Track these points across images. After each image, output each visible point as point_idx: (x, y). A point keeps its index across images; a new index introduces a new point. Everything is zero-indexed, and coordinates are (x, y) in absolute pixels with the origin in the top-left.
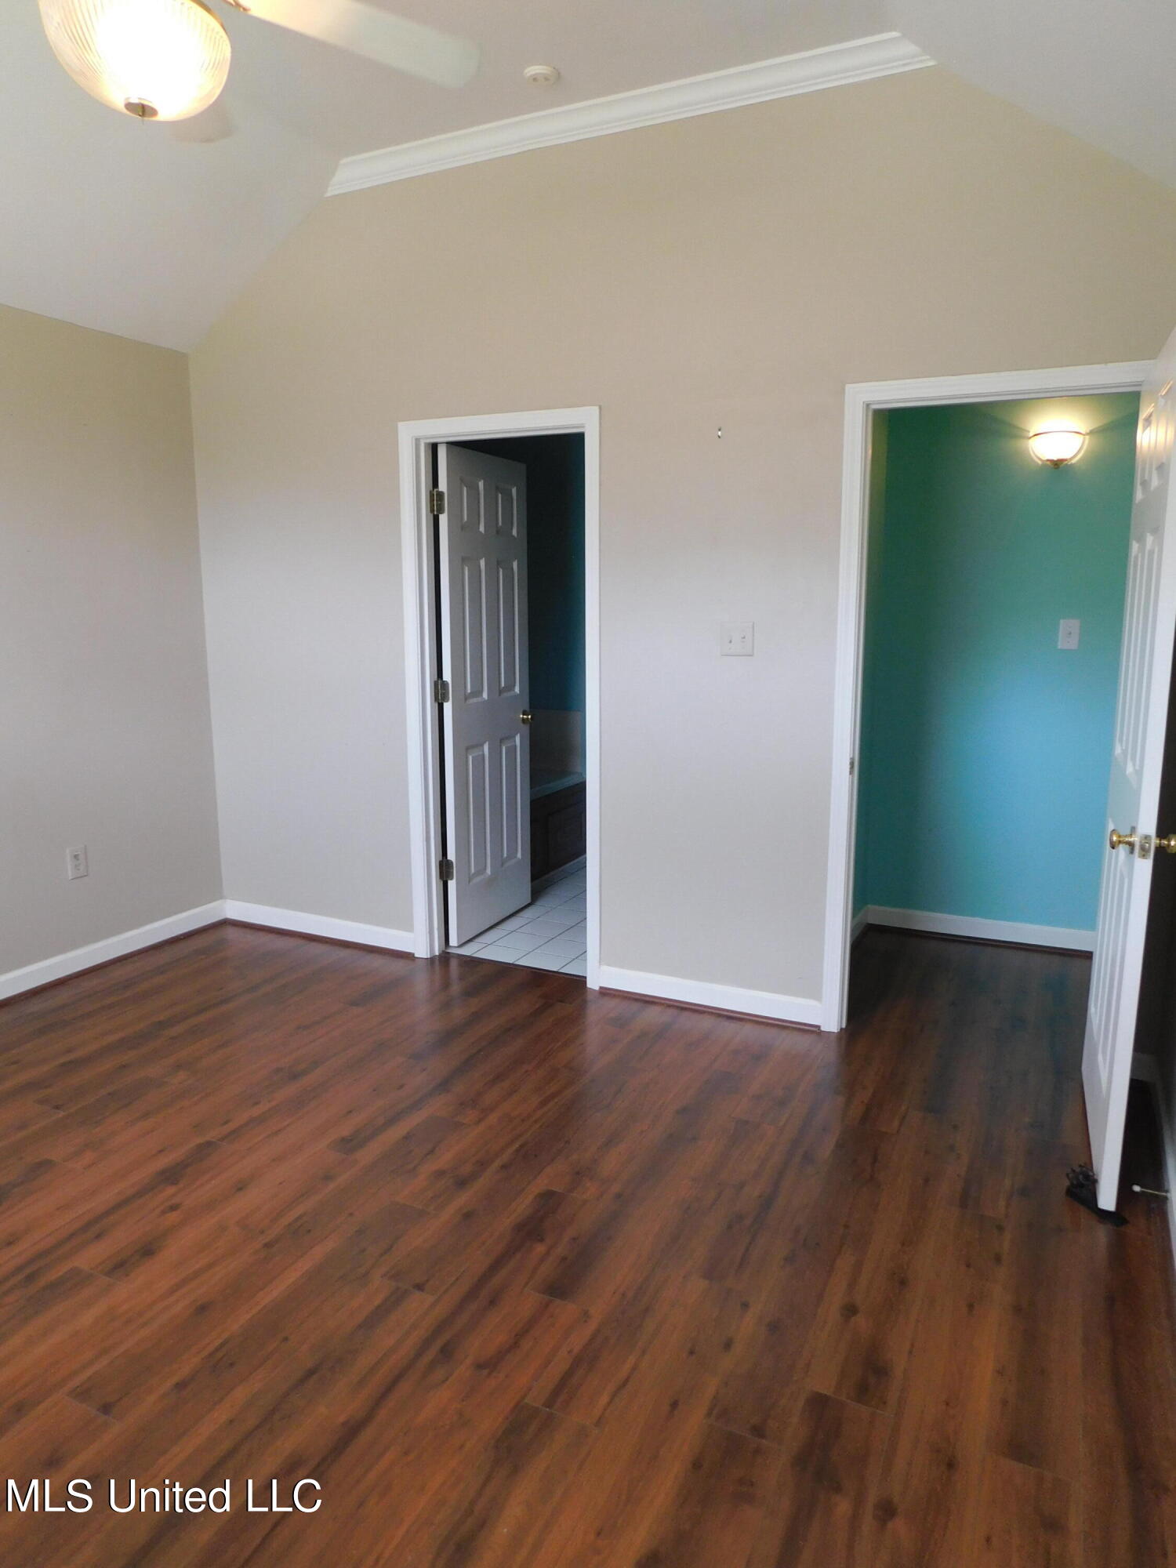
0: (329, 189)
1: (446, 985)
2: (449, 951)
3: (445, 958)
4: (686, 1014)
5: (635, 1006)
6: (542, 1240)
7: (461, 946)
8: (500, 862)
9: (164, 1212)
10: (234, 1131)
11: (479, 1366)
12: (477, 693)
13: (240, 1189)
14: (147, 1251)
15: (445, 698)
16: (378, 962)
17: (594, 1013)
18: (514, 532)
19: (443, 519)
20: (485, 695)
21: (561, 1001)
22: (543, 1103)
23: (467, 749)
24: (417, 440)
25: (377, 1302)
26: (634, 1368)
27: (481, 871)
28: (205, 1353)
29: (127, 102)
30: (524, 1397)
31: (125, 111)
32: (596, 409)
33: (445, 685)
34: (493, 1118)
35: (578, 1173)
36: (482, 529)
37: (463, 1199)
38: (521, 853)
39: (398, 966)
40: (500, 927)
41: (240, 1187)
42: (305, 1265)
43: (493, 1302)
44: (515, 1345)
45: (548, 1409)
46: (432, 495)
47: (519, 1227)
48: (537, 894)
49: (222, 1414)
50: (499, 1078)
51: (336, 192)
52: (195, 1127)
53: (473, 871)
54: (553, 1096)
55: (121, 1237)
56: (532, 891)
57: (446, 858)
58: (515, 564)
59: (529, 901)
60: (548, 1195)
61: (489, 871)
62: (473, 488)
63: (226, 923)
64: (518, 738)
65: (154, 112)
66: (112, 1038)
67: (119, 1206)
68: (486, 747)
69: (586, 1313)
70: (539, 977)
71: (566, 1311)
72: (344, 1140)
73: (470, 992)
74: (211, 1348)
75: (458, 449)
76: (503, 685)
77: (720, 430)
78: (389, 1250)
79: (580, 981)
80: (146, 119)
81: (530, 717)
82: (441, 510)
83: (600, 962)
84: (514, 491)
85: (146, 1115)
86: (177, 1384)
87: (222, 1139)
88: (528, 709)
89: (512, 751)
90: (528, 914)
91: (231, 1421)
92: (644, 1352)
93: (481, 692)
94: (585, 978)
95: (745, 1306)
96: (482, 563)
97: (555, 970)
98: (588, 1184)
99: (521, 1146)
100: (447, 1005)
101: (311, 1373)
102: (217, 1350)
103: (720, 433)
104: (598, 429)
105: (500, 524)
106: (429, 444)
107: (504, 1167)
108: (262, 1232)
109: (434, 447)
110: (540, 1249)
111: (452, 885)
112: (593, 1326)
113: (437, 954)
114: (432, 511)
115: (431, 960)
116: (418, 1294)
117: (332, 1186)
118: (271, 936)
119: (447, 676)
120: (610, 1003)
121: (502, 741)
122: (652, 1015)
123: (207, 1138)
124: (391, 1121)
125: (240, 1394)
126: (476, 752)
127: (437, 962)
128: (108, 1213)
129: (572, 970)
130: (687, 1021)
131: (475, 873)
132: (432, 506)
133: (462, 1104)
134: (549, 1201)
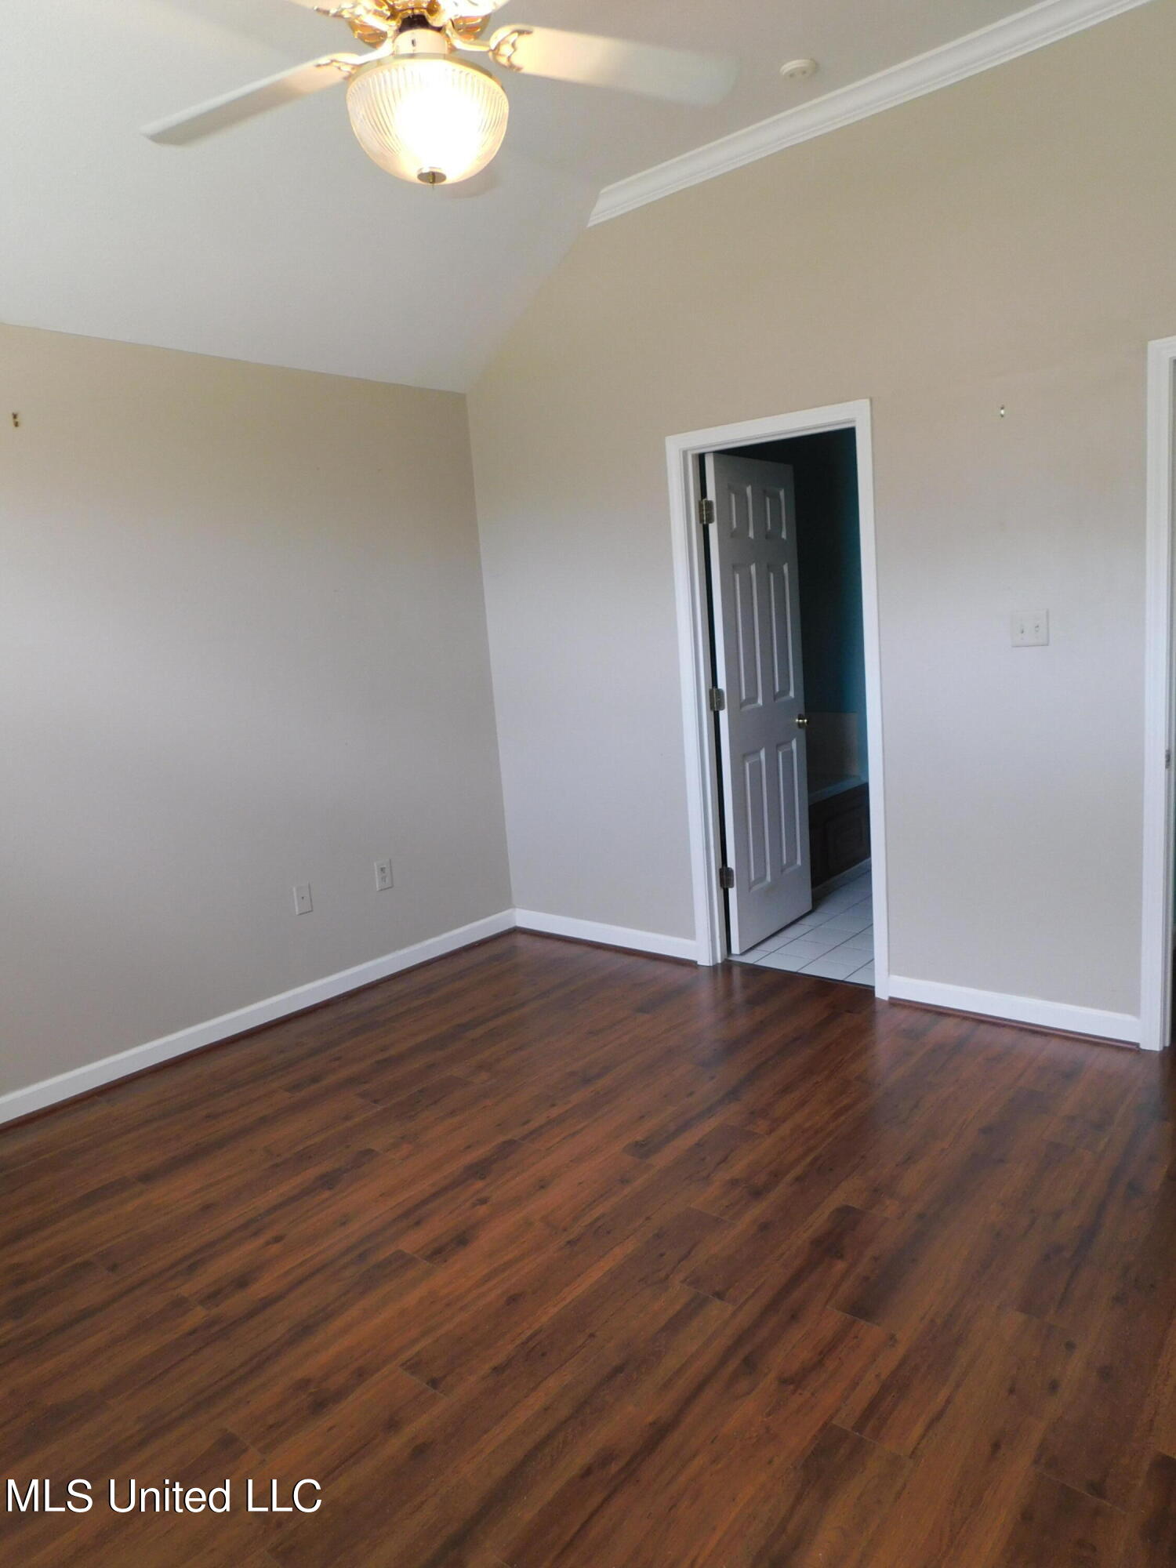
0: (591, 219)
1: (729, 993)
2: (731, 958)
3: (727, 966)
4: (983, 1027)
5: (927, 1018)
6: (841, 1257)
7: (743, 954)
8: (780, 869)
9: (474, 1205)
10: (531, 1133)
11: (784, 1381)
12: (752, 699)
13: (542, 1187)
14: (462, 1239)
15: (721, 706)
16: (662, 969)
17: (884, 1025)
18: (784, 536)
19: (713, 529)
20: (760, 702)
21: (849, 1012)
22: (837, 1115)
23: (744, 756)
24: (685, 453)
25: (678, 1307)
26: (948, 1401)
27: (761, 878)
28: (518, 1342)
29: (419, 173)
30: (832, 1417)
31: (419, 182)
32: (867, 402)
33: (720, 693)
34: (785, 1129)
35: (876, 1190)
36: (751, 534)
37: (757, 1211)
38: (801, 860)
39: (681, 975)
40: (780, 935)
41: (542, 1185)
42: (607, 1264)
43: (794, 1317)
44: (818, 1364)
45: (857, 1434)
46: (701, 506)
47: (816, 1242)
48: (818, 901)
49: (536, 1401)
50: (786, 1089)
51: (596, 222)
52: (499, 1125)
53: (753, 878)
54: (846, 1108)
55: (438, 1226)
56: (813, 898)
57: (726, 865)
58: (786, 568)
59: (809, 908)
60: (845, 1211)
61: (769, 878)
62: (741, 498)
63: (516, 931)
64: (794, 744)
65: (443, 177)
66: (420, 1039)
67: (435, 1195)
68: (763, 754)
69: (892, 1337)
70: (824, 986)
71: (872, 1333)
72: (637, 1145)
73: (753, 1002)
74: (524, 1337)
75: (725, 457)
76: (777, 690)
77: (1002, 408)
78: (686, 1256)
79: (868, 992)
80: (435, 184)
81: (806, 721)
82: (710, 519)
83: (889, 970)
84: (782, 494)
85: (453, 1113)
86: (495, 1368)
87: (524, 1138)
88: (803, 713)
89: (788, 756)
90: (808, 922)
91: (546, 1409)
92: (958, 1385)
93: (755, 699)
94: (873, 987)
95: (1070, 1346)
96: (753, 568)
97: (841, 979)
98: (888, 1202)
99: (816, 1159)
100: (730, 1015)
101: (619, 1369)
102: (530, 1338)
103: (1002, 412)
104: (869, 423)
105: (769, 528)
106: (696, 454)
107: (798, 1179)
108: (565, 1230)
109: (701, 458)
110: (840, 1266)
111: (733, 893)
112: (900, 1350)
113: (719, 961)
114: (701, 521)
115: (714, 968)
116: (718, 1302)
117: (627, 1190)
118: (558, 944)
119: (722, 684)
120: (901, 1014)
121: (778, 746)
122: (948, 1026)
123: (509, 1137)
124: (685, 1127)
125: (553, 1384)
126: (753, 759)
127: (720, 973)
128: (424, 1202)
129: (857, 979)
130: (984, 1033)
131: (755, 881)
132: (701, 516)
133: (752, 1113)
134: (847, 1219)
